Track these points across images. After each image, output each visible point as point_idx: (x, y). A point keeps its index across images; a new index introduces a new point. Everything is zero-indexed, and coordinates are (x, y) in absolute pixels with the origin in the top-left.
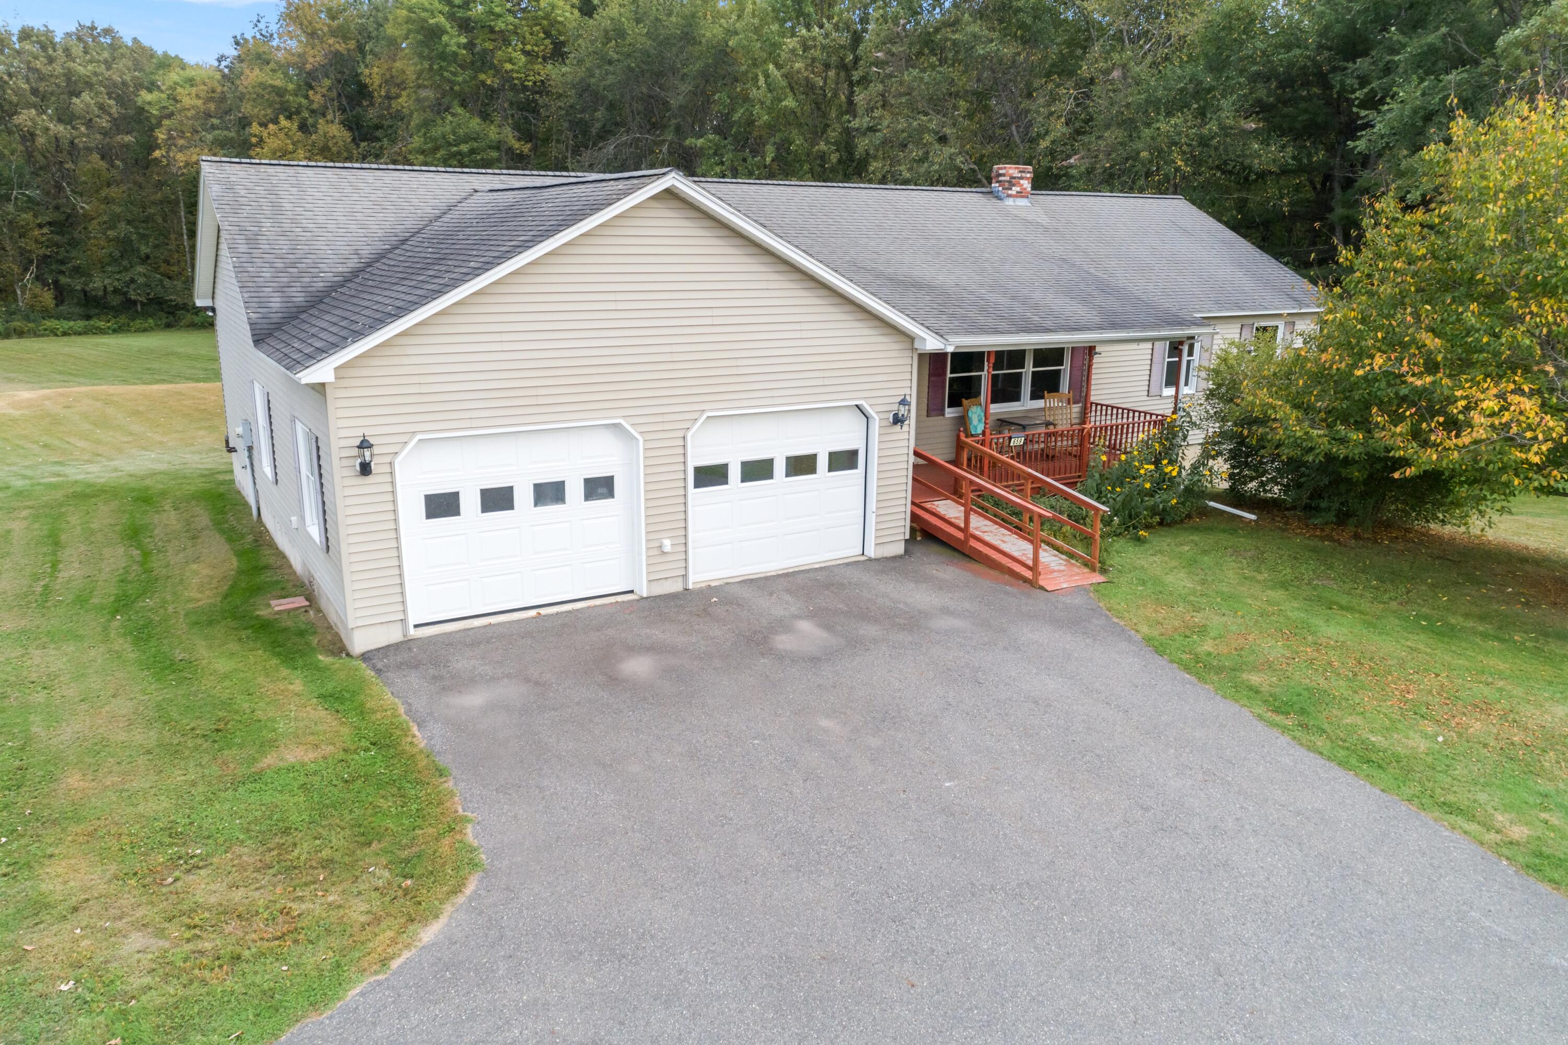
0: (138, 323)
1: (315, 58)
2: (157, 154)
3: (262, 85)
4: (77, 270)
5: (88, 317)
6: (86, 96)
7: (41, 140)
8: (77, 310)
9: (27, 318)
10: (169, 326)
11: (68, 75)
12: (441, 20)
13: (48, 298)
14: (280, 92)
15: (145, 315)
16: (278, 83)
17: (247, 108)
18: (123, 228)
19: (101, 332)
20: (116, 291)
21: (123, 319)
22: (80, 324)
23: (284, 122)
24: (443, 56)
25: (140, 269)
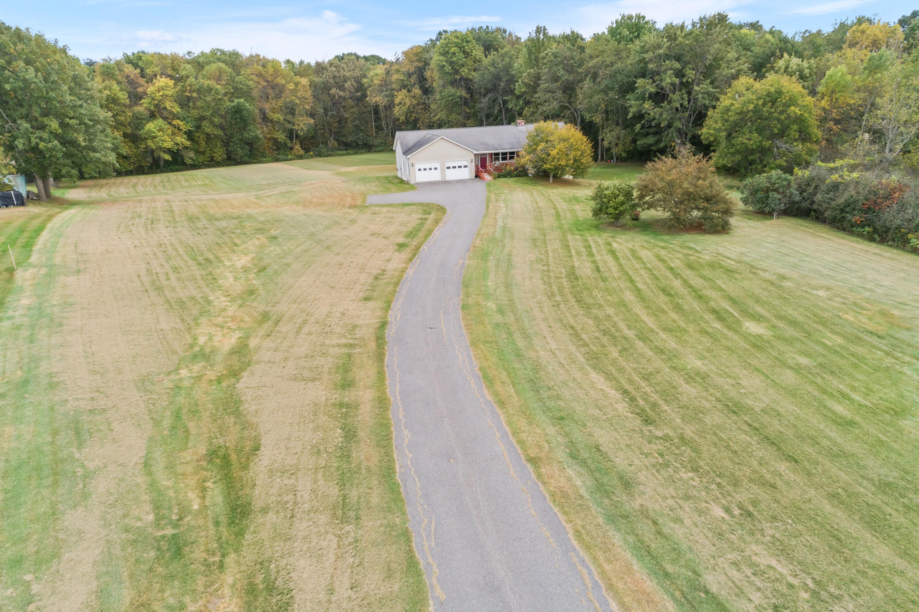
0: (360, 151)
1: (412, 69)
2: (367, 99)
3: (398, 79)
4: (344, 136)
5: (346, 150)
6: (348, 82)
7: (337, 97)
8: (344, 148)
9: (332, 151)
10: (369, 152)
11: (344, 76)
12: (444, 63)
13: (336, 145)
14: (402, 81)
15: (362, 148)
16: (402, 78)
17: (394, 86)
18: (357, 122)
19: (350, 154)
20: (355, 141)
21: (356, 150)
22: (345, 152)
23: (403, 90)
24: (445, 73)
25: (361, 134)
